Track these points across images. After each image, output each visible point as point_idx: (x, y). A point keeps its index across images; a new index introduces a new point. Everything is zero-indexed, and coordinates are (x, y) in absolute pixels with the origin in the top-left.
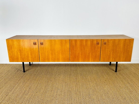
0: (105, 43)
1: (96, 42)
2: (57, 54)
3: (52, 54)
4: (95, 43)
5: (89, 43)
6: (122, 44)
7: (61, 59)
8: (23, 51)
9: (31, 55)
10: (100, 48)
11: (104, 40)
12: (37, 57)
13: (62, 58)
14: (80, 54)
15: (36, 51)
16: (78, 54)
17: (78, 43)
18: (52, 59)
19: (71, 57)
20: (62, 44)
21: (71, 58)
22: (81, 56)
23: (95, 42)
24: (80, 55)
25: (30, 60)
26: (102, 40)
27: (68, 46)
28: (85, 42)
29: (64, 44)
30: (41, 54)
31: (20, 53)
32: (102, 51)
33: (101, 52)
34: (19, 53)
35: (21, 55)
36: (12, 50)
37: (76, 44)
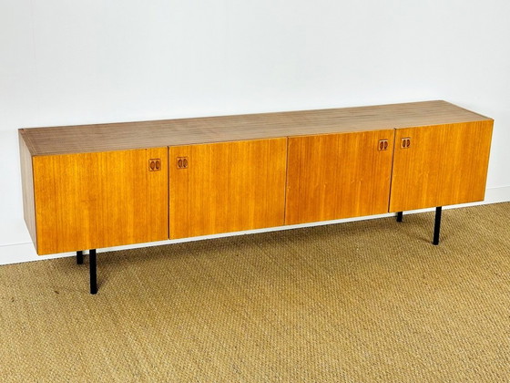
0: (407, 144)
1: (377, 140)
2: (238, 198)
3: (219, 201)
4: (376, 145)
5: (355, 146)
6: (458, 143)
7: (252, 216)
8: (103, 199)
9: (137, 213)
10: (391, 160)
11: (402, 130)
12: (158, 222)
13: (255, 215)
14: (324, 192)
15: (159, 197)
16: (316, 190)
17: (319, 148)
18: (216, 220)
19: (291, 204)
20: (260, 156)
21: (289, 210)
22: (326, 199)
23: (375, 141)
24: (323, 196)
25: (132, 235)
26: (397, 133)
27: (281, 162)
28: (341, 142)
29: (266, 159)
30: (177, 205)
31: (89, 209)
32: (397, 171)
33: (394, 176)
34: (86, 212)
35: (92, 218)
36: (56, 202)
37: (309, 155)
